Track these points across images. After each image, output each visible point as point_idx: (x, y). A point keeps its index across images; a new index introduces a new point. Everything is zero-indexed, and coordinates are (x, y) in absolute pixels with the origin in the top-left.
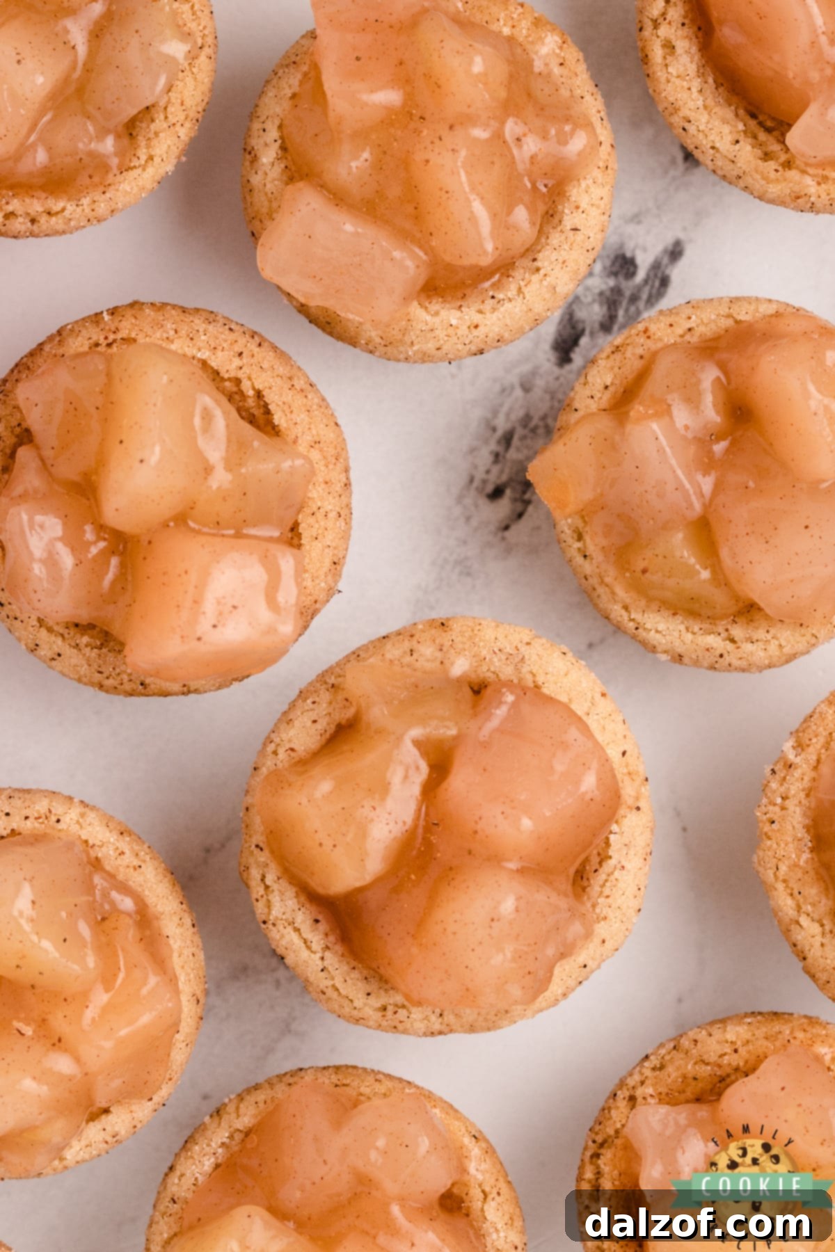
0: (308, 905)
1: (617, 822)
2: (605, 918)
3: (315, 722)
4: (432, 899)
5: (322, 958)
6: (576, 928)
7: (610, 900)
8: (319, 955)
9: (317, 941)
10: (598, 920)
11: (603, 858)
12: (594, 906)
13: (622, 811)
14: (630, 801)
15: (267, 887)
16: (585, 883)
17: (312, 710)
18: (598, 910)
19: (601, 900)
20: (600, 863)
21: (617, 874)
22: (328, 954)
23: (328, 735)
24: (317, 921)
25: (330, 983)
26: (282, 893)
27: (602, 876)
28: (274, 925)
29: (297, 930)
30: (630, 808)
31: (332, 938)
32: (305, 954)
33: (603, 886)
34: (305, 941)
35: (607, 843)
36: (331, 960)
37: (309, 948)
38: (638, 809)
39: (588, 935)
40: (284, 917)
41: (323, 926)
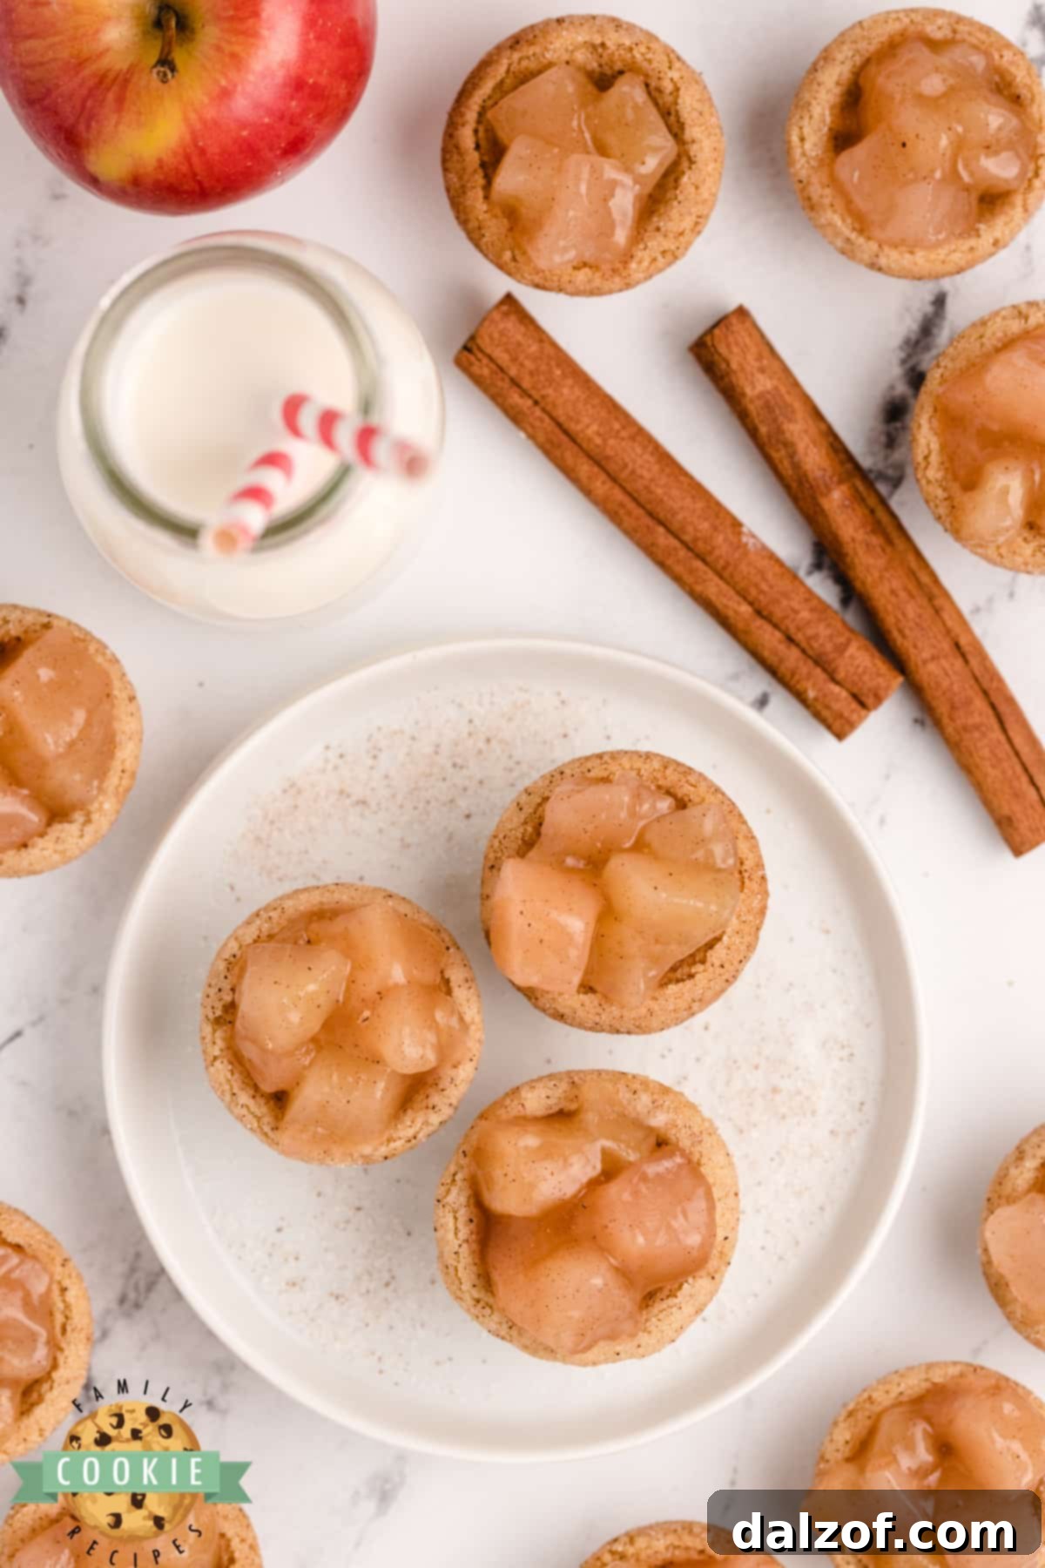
0: (472, 1206)
1: (694, 1277)
2: (650, 1332)
3: (548, 1097)
4: (552, 1252)
5: (460, 1246)
6: (627, 1326)
7: (659, 1323)
8: (459, 1242)
9: (464, 1232)
10: (645, 1330)
11: (672, 1294)
12: (647, 1320)
13: (703, 1273)
14: (711, 1270)
15: (454, 1181)
16: (650, 1303)
17: (551, 1089)
18: (648, 1324)
19: (654, 1320)
20: (668, 1297)
21: (674, 1310)
22: (465, 1246)
23: (551, 1112)
24: (471, 1221)
25: (455, 1264)
26: (461, 1190)
27: (664, 1305)
28: (444, 1206)
29: (456, 1218)
30: (709, 1274)
31: (474, 1237)
32: (451, 1236)
33: (661, 1311)
34: (456, 1229)
35: (680, 1287)
36: (465, 1250)
37: (456, 1234)
38: (713, 1278)
39: (633, 1336)
40: (453, 1205)
41: (472, 1226)
